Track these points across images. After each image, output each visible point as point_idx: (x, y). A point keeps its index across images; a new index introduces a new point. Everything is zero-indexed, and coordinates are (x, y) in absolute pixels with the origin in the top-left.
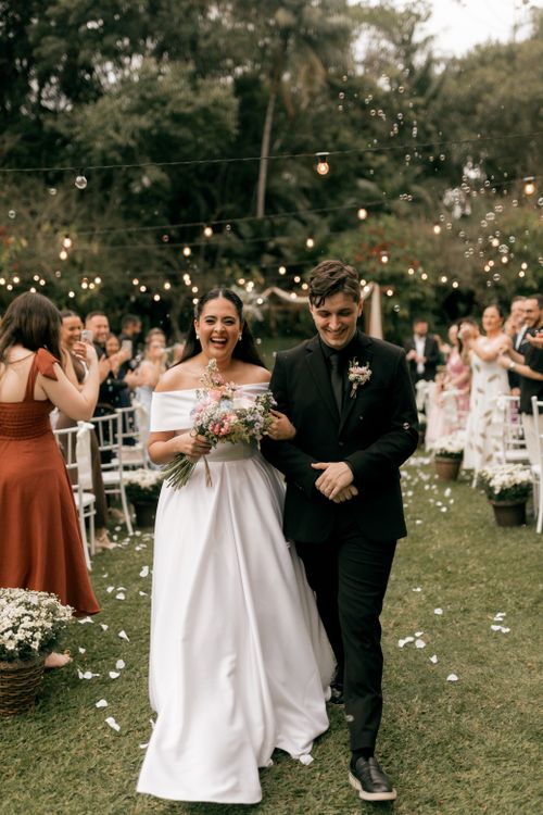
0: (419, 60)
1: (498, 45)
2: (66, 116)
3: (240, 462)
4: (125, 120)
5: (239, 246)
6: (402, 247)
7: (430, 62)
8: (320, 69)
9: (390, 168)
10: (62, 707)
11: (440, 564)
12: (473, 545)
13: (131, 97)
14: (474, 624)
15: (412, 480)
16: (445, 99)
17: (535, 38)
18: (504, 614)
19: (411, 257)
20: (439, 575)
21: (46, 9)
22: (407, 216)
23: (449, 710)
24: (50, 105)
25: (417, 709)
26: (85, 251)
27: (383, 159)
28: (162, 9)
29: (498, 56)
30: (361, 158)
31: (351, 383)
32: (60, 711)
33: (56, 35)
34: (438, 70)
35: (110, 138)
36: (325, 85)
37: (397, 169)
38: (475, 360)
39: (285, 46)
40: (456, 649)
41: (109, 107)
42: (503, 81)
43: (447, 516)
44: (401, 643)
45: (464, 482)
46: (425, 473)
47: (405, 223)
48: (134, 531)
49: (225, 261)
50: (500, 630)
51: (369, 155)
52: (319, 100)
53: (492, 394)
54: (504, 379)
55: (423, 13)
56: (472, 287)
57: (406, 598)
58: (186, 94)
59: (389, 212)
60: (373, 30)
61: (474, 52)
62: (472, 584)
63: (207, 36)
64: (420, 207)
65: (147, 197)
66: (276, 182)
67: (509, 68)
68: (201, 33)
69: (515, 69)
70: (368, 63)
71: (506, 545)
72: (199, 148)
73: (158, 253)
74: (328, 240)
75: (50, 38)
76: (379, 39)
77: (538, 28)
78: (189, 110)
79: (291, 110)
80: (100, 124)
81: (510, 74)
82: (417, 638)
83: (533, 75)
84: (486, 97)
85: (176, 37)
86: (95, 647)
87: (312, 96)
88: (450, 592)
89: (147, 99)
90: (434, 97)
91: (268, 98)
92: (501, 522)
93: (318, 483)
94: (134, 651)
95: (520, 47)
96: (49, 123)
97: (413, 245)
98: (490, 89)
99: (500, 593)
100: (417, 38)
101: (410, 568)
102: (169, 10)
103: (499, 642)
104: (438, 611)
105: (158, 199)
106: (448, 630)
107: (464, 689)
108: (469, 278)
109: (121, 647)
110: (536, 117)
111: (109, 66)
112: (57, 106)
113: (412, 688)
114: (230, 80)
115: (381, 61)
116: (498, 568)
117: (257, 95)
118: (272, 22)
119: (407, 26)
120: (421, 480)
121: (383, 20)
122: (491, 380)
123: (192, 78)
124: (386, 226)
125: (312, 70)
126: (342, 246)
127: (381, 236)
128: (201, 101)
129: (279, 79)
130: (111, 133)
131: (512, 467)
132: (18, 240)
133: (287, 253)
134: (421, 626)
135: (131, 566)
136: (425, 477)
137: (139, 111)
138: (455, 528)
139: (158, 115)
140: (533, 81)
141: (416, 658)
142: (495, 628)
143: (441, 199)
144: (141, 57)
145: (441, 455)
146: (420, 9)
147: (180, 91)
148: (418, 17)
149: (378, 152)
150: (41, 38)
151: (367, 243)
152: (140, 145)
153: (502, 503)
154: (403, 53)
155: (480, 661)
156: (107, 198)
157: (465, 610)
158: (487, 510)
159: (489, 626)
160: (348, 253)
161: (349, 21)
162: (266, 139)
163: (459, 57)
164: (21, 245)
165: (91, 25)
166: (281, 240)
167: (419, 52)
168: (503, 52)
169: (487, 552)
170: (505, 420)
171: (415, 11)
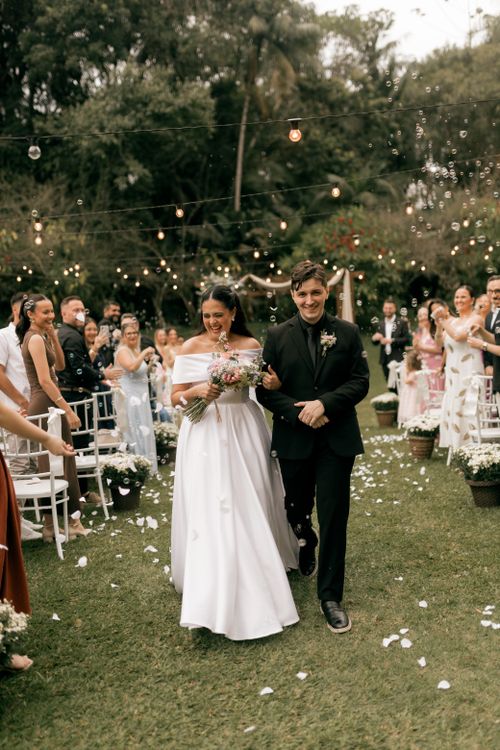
0: (382, 64)
1: (456, 49)
2: (56, 119)
3: (238, 405)
4: (109, 120)
5: (219, 238)
6: (371, 235)
7: (392, 66)
8: (291, 72)
9: (358, 162)
10: (15, 727)
11: (421, 548)
12: (454, 528)
13: (116, 99)
14: (462, 619)
15: (386, 458)
16: (407, 100)
17: (490, 42)
18: (493, 607)
19: (379, 245)
20: (421, 561)
21: (36, 19)
22: (374, 208)
23: (443, 726)
24: (41, 109)
25: (407, 725)
26: (72, 242)
27: (352, 154)
28: (143, 18)
29: (455, 59)
30: (330, 153)
31: (322, 346)
32: (12, 731)
33: (45, 43)
34: (400, 73)
35: (95, 136)
36: (297, 88)
37: (364, 164)
38: (448, 340)
39: (258, 52)
40: (444, 649)
41: (94, 108)
42: (462, 81)
43: (424, 496)
44: (386, 642)
45: (437, 459)
46: (399, 452)
47: (371, 214)
48: (110, 516)
49: (204, 251)
50: (491, 626)
51: (338, 151)
52: (291, 102)
53: (467, 373)
54: (478, 357)
55: (386, 22)
56: (436, 272)
57: (388, 588)
58: (166, 95)
59: (358, 205)
60: (340, 38)
61: (433, 56)
62: (456, 572)
63: (185, 43)
64: (386, 199)
65: (132, 193)
66: (251, 178)
67: (466, 70)
68: (179, 40)
69: (471, 71)
70: (335, 69)
71: (486, 527)
72: (179, 145)
73: (141, 243)
74: (301, 230)
75: (39, 46)
76: (346, 47)
77: (491, 33)
78: (168, 110)
79: (265, 111)
80: (86, 124)
81: (467, 76)
82: (402, 636)
83: (488, 76)
84: (446, 96)
85: (157, 43)
86: (59, 650)
87: (285, 98)
88: (435, 581)
89: (130, 100)
90: (397, 98)
91: (243, 100)
92: (479, 503)
93: (300, 416)
94: (100, 655)
95: (476, 51)
96: (38, 124)
97: (380, 235)
98: (449, 89)
99: (486, 582)
100: (380, 44)
101: (390, 554)
102: (149, 18)
103: (491, 639)
104: (423, 604)
105: (142, 193)
106: (435, 626)
107: (457, 698)
108: (433, 264)
109: (86, 650)
110: (492, 114)
111: (95, 72)
112: (47, 110)
113: (400, 696)
114: (207, 84)
115: (348, 66)
116: (481, 553)
117: (232, 96)
118: (245, 31)
119: (370, 35)
120: (395, 458)
121: (348, 27)
122: (465, 359)
123: (172, 80)
124: (354, 217)
125: (284, 73)
126: (314, 236)
127: (350, 225)
128: (180, 101)
129: (253, 83)
130: (97, 132)
131: (489, 447)
132: (8, 233)
133: (263, 243)
134: (406, 621)
135: (104, 554)
136: (399, 455)
137: (123, 112)
138: (433, 508)
139: (140, 115)
140: (489, 81)
141: (402, 660)
142: (485, 623)
143: (405, 191)
144: (124, 63)
145: (415, 433)
146: (383, 18)
147: (160, 92)
148: (381, 25)
149: (346, 148)
150: (31, 46)
151: (337, 232)
152: (123, 143)
153: (480, 483)
154: (367, 59)
155: (472, 663)
156: (94, 194)
157: (451, 603)
158: (465, 489)
159: (479, 621)
160: (320, 242)
161: (317, 28)
162: (242, 137)
163: (419, 61)
164: (12, 237)
165: (77, 34)
166: (256, 231)
167: (382, 57)
168: (460, 55)
169: (468, 535)
170: (479, 398)
171: (378, 19)
